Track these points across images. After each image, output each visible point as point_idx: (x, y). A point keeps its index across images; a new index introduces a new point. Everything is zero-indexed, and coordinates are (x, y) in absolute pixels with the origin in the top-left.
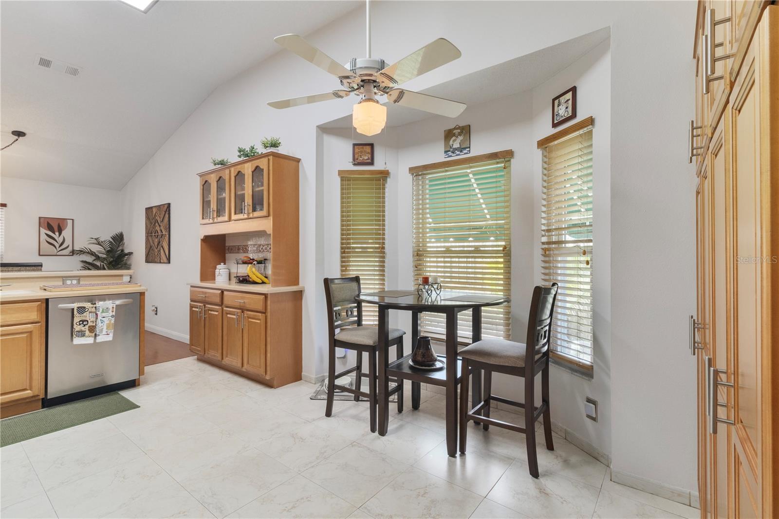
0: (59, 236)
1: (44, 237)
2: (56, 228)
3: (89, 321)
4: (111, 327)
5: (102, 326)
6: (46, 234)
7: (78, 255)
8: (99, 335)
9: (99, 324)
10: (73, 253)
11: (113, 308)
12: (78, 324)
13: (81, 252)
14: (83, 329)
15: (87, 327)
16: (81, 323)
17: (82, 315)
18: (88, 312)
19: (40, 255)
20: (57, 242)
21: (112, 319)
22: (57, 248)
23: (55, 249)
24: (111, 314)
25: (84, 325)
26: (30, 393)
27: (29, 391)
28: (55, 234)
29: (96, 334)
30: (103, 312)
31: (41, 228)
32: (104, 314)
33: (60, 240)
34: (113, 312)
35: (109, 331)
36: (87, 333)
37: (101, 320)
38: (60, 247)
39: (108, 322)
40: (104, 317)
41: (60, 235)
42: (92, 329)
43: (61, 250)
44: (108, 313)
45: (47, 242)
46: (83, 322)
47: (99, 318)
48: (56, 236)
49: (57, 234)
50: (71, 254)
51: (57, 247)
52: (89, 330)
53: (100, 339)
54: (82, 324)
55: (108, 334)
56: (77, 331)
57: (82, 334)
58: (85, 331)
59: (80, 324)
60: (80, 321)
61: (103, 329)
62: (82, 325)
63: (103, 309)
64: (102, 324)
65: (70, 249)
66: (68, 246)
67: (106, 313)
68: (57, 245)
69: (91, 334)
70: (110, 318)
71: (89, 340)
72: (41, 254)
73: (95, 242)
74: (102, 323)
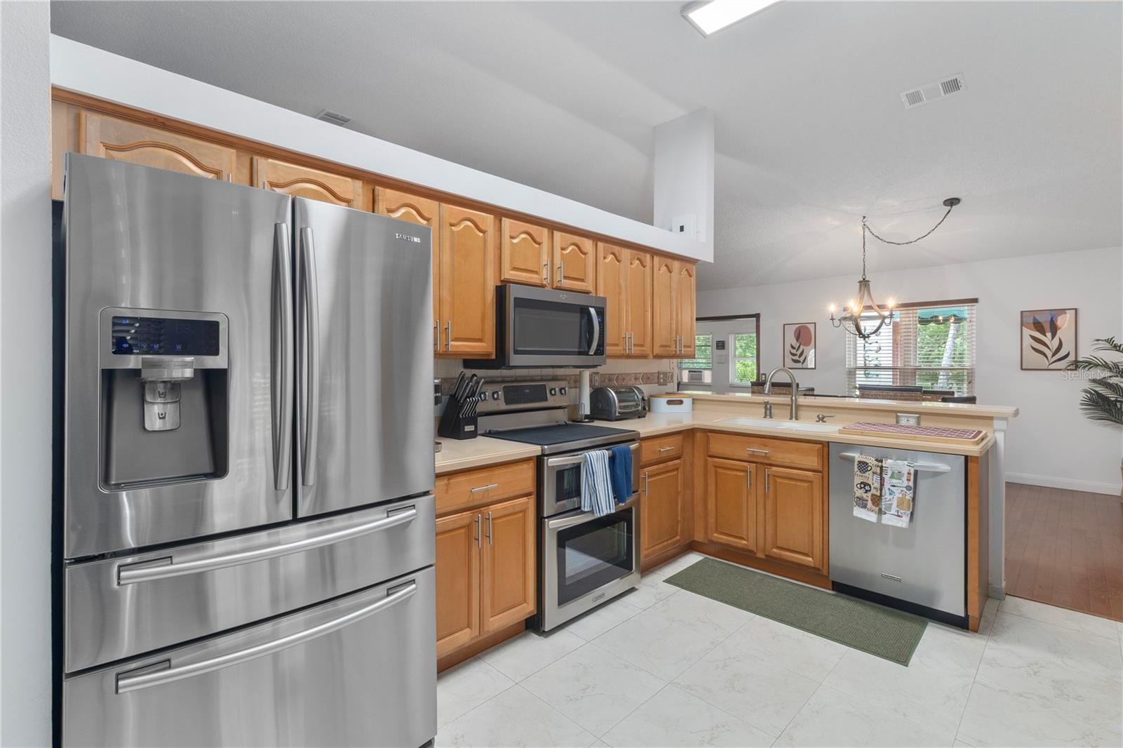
0: (1052, 339)
1: (1028, 342)
2: (1047, 327)
3: (872, 487)
4: (905, 505)
5: (890, 500)
6: (1032, 337)
7: (1087, 368)
8: (885, 513)
9: (887, 496)
10: (1076, 365)
11: (909, 473)
12: (859, 486)
13: (1089, 364)
14: (865, 496)
15: (869, 494)
16: (862, 486)
17: (864, 475)
18: (871, 472)
19: (1022, 369)
20: (1049, 348)
21: (908, 492)
22: (1049, 358)
23: (1045, 359)
24: (906, 483)
25: (866, 492)
26: (810, 561)
27: (811, 559)
28: (1046, 336)
29: (880, 509)
30: (892, 477)
31: (1024, 328)
32: (894, 481)
33: (1054, 344)
34: (909, 480)
35: (902, 511)
36: (870, 504)
37: (889, 489)
38: (1053, 355)
39: (900, 496)
40: (894, 486)
41: (1053, 337)
42: (877, 500)
43: (1054, 362)
44: (901, 481)
45: (1034, 349)
46: (865, 486)
47: (887, 486)
48: (1047, 338)
49: (1049, 335)
50: (1073, 367)
51: (1049, 356)
52: (872, 500)
53: (888, 519)
54: (864, 487)
55: (898, 516)
56: (857, 497)
57: (862, 503)
58: (867, 501)
59: (861, 488)
60: (862, 483)
61: (891, 504)
62: (863, 490)
63: (893, 473)
64: (891, 497)
65: (1072, 358)
66: (1068, 354)
67: (897, 481)
68: (1049, 354)
69: (874, 507)
70: (905, 489)
71: (871, 517)
72: (1024, 367)
73: (1108, 345)
74: (890, 494)
